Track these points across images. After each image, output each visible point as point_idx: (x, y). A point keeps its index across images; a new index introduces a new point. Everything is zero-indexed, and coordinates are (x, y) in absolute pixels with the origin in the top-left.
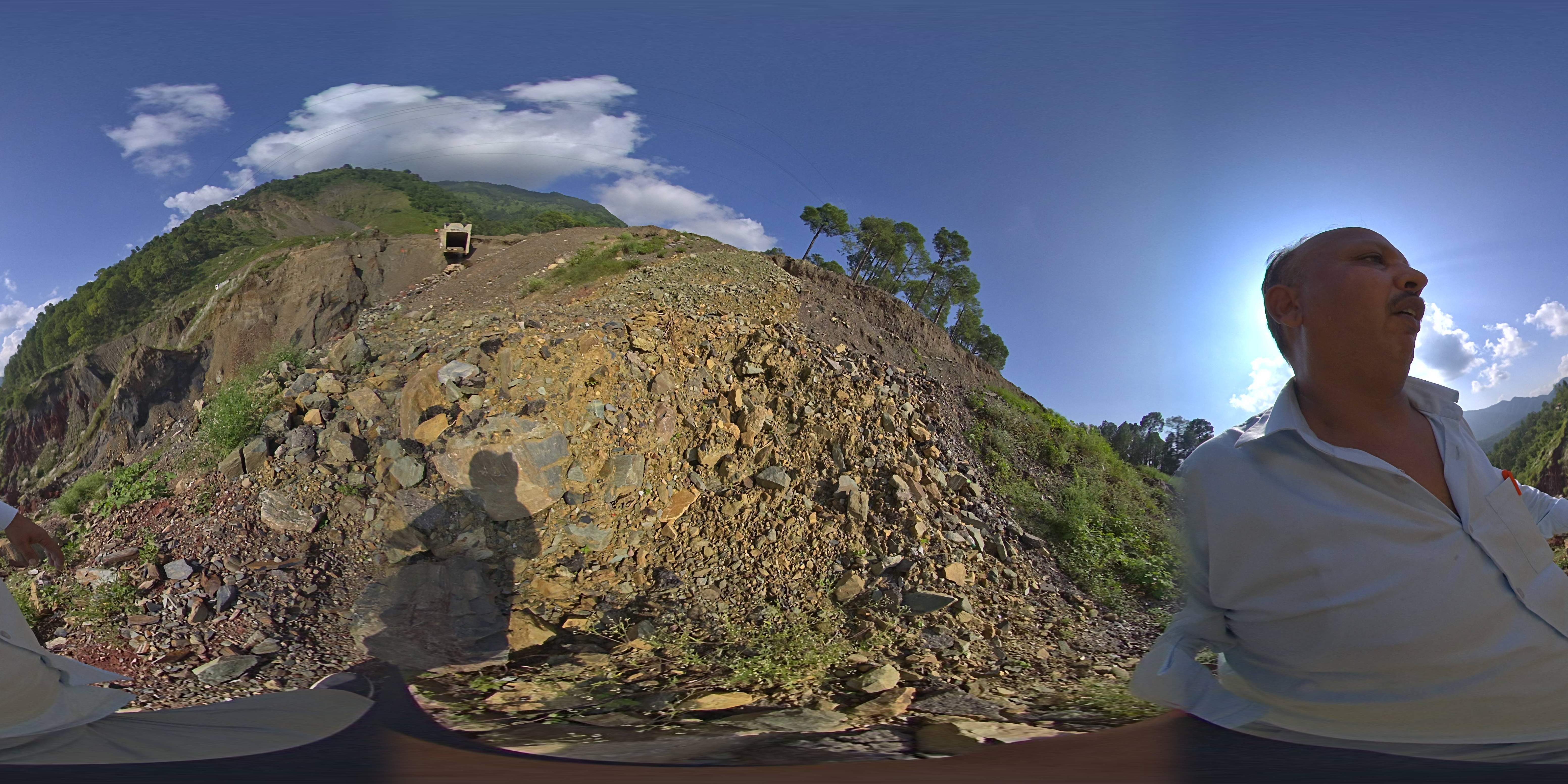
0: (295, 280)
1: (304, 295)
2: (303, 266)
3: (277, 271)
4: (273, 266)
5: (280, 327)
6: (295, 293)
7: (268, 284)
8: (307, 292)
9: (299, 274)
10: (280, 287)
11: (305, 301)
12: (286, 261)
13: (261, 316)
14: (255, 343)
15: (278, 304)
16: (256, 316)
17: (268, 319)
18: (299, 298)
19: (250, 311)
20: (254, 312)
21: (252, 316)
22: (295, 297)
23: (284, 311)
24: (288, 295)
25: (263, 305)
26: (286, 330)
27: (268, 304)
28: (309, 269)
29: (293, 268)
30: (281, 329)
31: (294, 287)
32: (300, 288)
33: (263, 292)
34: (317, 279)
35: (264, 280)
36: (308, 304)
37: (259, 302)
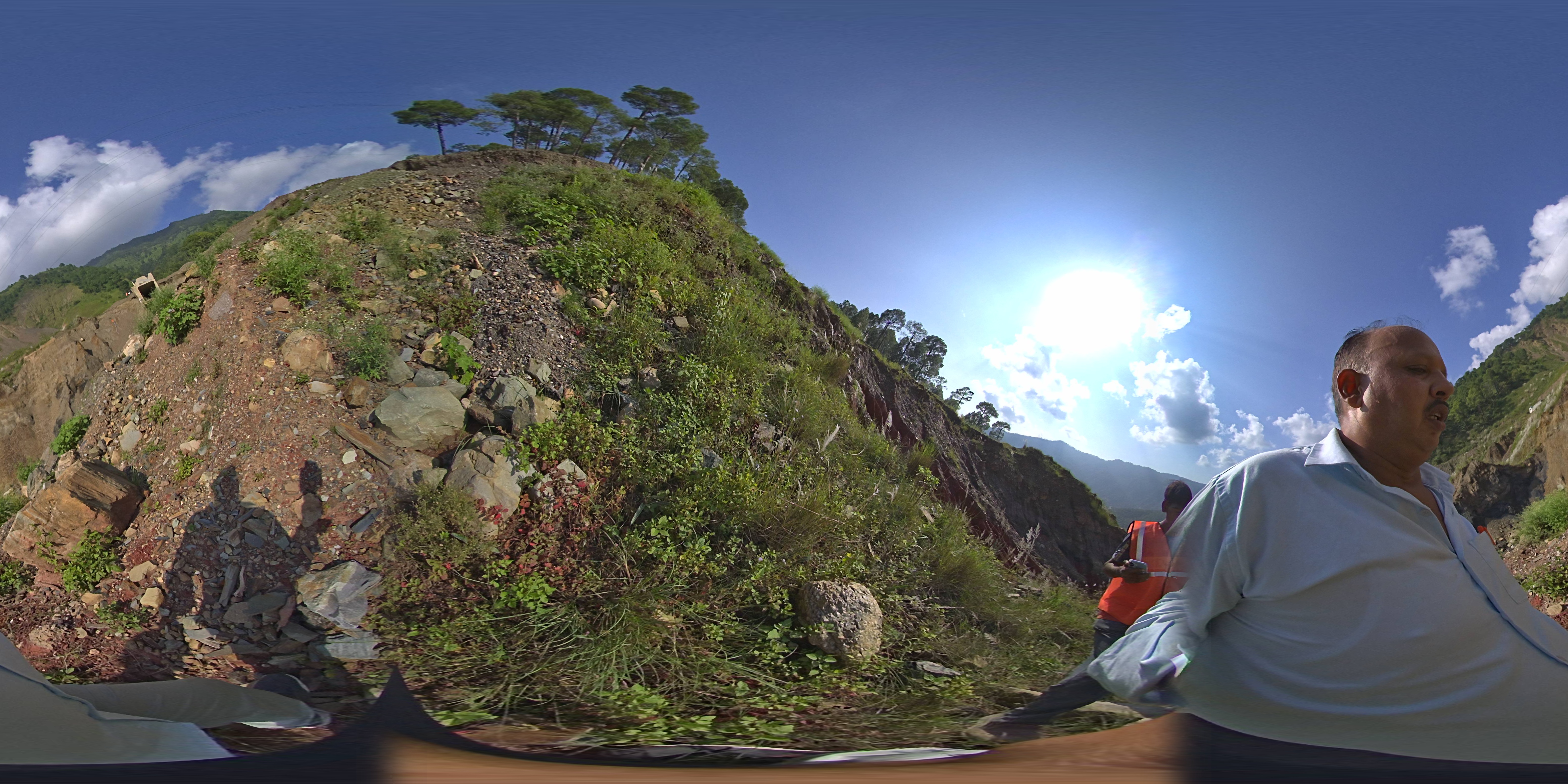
0: (37, 380)
1: (51, 390)
2: (40, 365)
3: (19, 376)
4: (15, 372)
5: (40, 425)
6: (42, 390)
7: (15, 389)
8: (53, 386)
9: (39, 373)
10: (27, 389)
11: (54, 394)
12: (24, 365)
13: (18, 420)
14: (21, 445)
15: (29, 405)
16: (14, 421)
17: (25, 420)
18: (47, 394)
19: (6, 417)
20: (10, 417)
21: (9, 423)
22: (43, 394)
23: (38, 410)
24: (36, 395)
25: (17, 409)
26: (46, 425)
27: (21, 408)
28: (45, 366)
29: (32, 369)
30: (41, 425)
31: (39, 386)
32: (44, 384)
33: (13, 398)
34: (57, 372)
35: (11, 387)
36: (58, 397)
37: (12, 407)
